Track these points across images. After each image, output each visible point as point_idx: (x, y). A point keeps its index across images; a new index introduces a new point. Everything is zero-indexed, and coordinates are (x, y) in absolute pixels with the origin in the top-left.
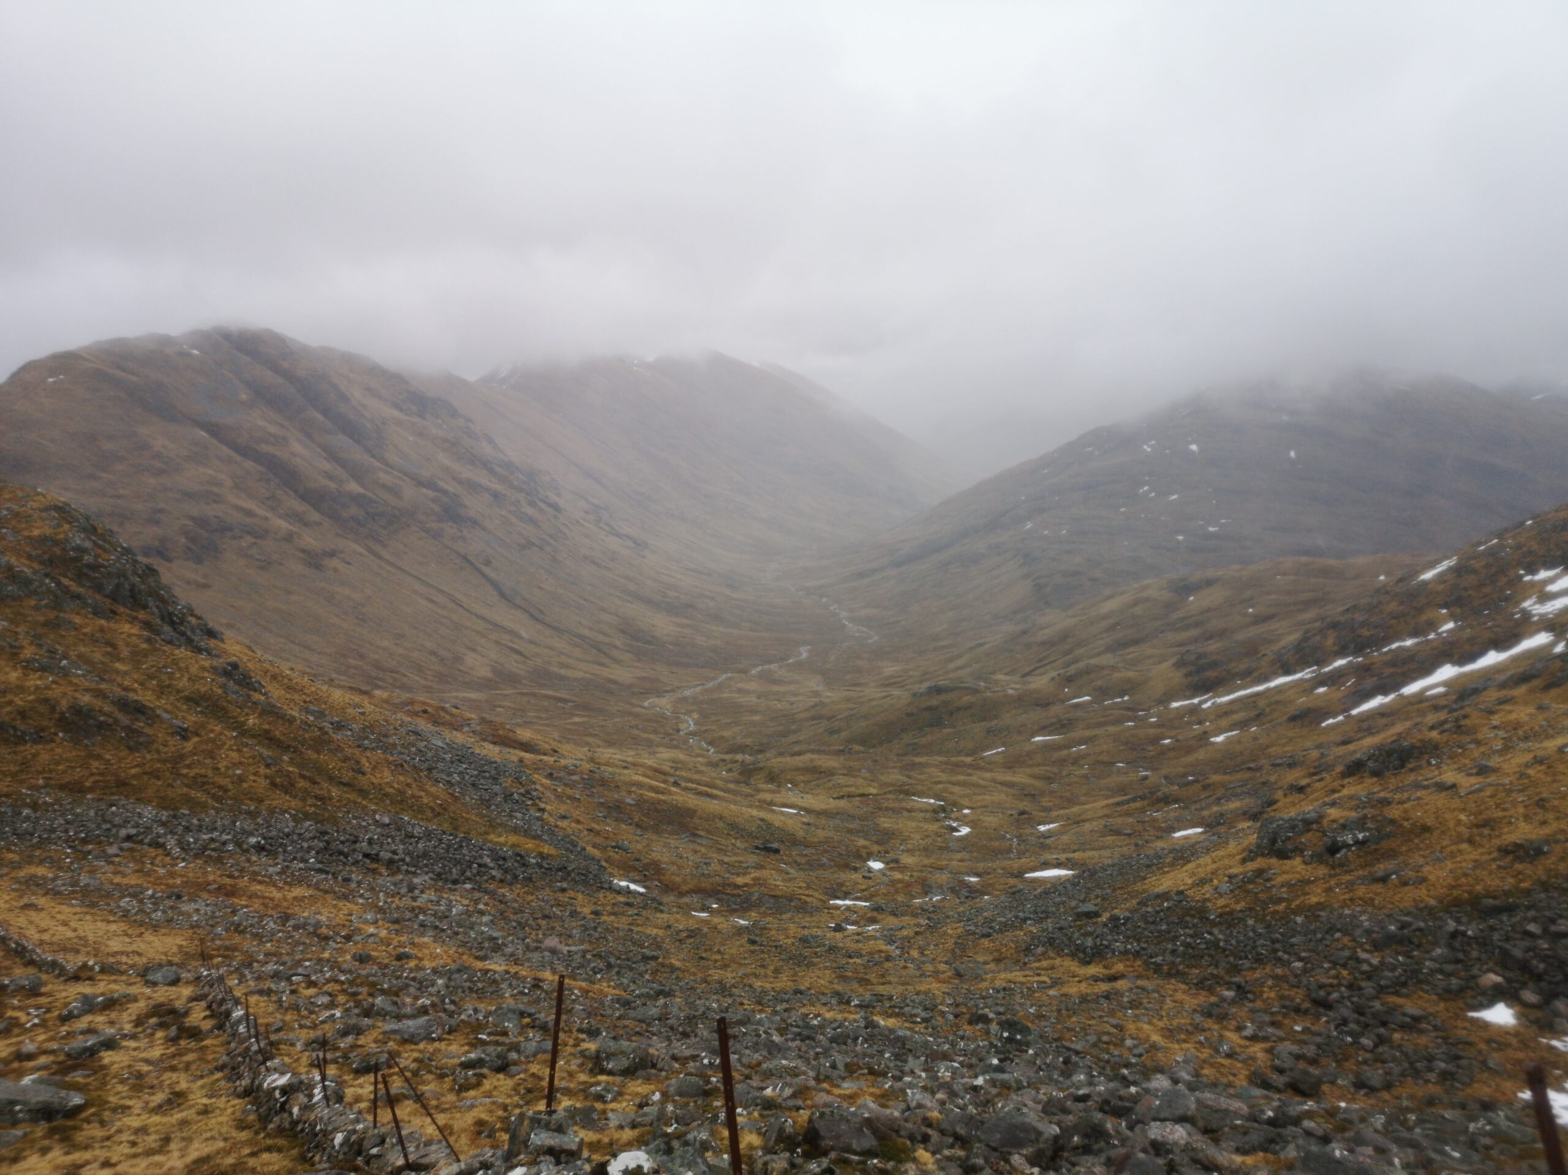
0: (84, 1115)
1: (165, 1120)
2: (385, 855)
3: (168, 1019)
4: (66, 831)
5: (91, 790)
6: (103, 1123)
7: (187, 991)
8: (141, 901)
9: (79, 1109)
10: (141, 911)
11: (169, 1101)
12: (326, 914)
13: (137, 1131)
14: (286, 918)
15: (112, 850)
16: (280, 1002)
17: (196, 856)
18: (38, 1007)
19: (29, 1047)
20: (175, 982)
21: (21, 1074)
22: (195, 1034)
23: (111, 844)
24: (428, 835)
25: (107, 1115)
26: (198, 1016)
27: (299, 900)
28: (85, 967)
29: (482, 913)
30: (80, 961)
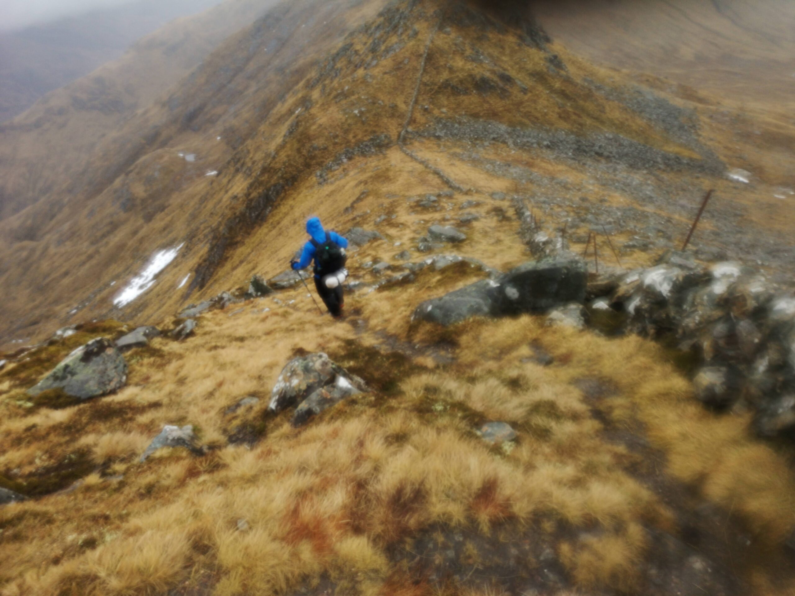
0: (465, 242)
2: (606, 154)
3: (499, 213)
4: (470, 135)
5: (482, 117)
7: (507, 203)
8: (494, 167)
9: (464, 240)
10: (494, 170)
12: (571, 177)
14: (553, 178)
15: (486, 144)
16: (545, 212)
17: (520, 149)
18: (452, 203)
19: (448, 217)
20: (503, 199)
21: (444, 225)
22: (508, 220)
23: (486, 141)
24: (631, 145)
25: (472, 243)
26: (511, 213)
27: (560, 171)
28: (470, 190)
29: (648, 185)
30: (468, 187)
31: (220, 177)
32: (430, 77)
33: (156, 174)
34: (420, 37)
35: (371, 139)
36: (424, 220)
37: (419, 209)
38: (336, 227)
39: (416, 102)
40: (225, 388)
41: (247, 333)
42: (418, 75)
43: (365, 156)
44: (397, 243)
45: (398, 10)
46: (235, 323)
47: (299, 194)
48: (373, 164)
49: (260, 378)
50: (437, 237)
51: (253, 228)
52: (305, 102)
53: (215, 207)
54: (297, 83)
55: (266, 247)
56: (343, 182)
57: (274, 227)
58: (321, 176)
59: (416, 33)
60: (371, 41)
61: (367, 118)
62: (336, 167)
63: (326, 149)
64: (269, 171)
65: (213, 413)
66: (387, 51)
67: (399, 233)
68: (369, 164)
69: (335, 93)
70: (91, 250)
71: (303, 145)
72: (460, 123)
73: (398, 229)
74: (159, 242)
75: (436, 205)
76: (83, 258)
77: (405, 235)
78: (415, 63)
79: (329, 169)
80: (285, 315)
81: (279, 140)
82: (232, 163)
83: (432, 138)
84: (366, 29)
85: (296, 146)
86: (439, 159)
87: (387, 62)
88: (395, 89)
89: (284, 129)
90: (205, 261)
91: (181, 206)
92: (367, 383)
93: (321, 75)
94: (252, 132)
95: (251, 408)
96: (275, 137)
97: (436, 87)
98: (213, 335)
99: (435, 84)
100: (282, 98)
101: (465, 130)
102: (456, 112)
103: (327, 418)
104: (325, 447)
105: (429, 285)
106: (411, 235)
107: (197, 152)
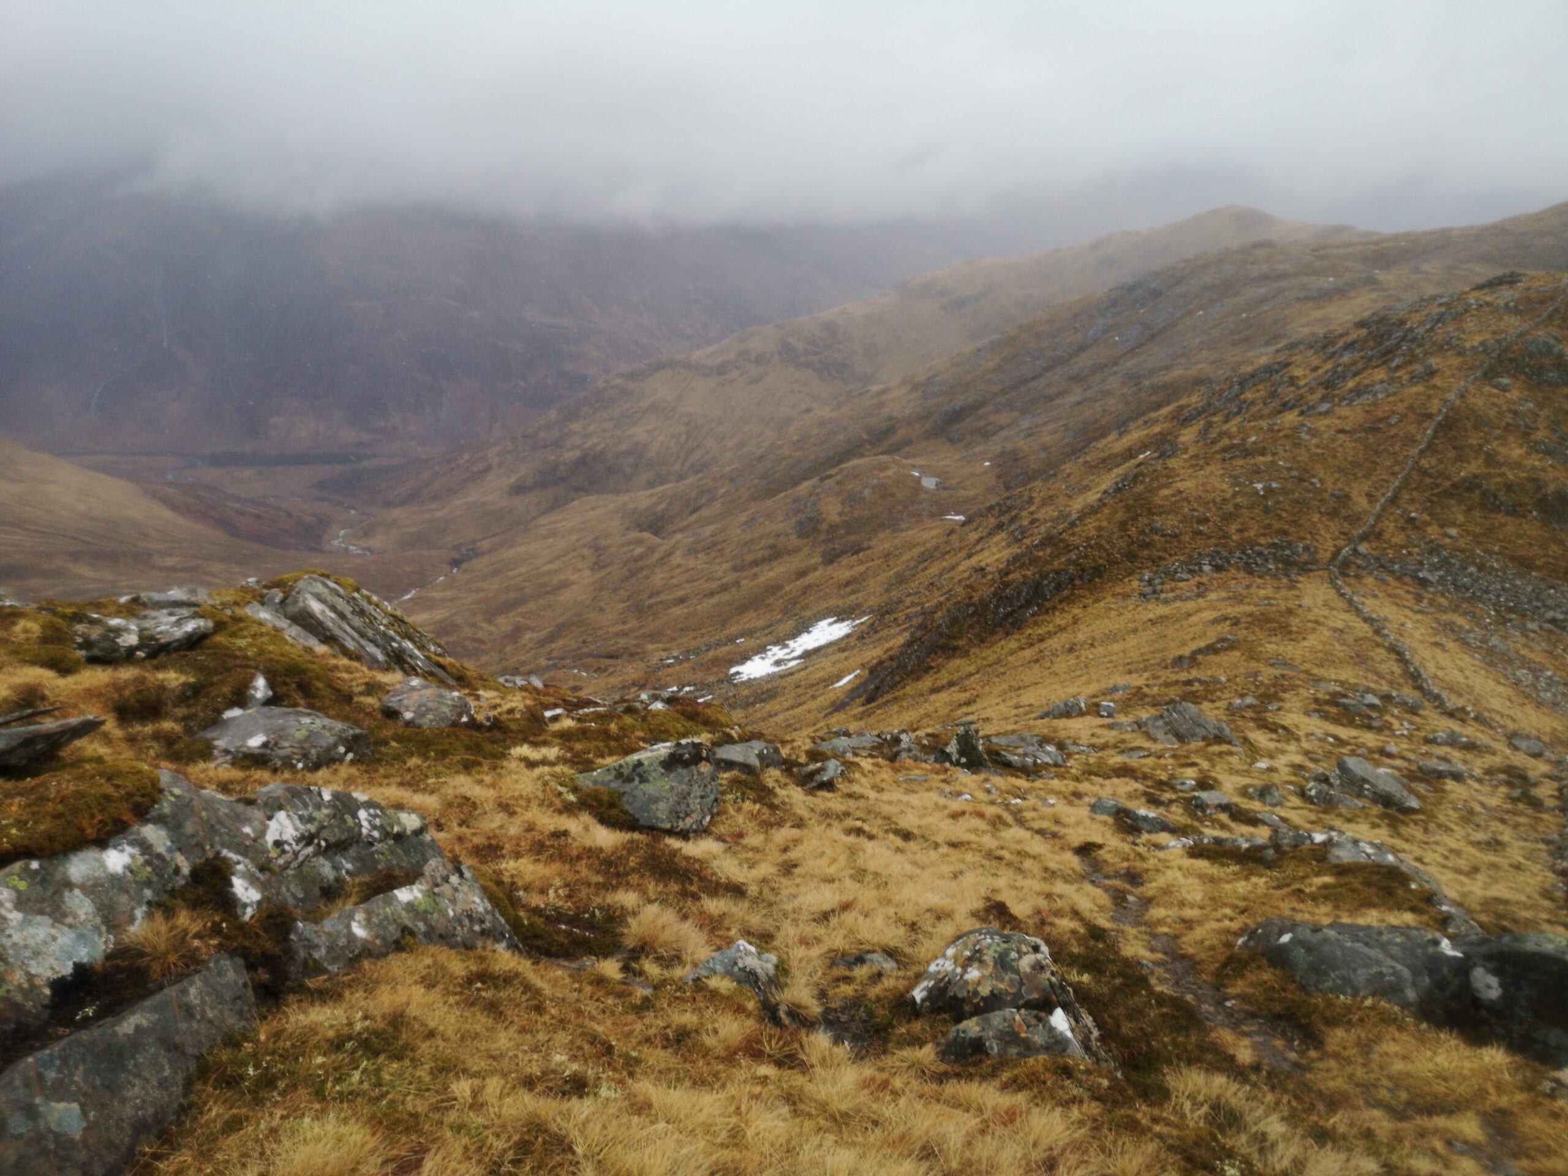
0: (1414, 817)
1: (1478, 854)
3: (1516, 781)
4: (1499, 596)
5: (1538, 568)
6: (1426, 830)
7: (1543, 767)
8: (1537, 678)
9: (1413, 811)
10: (1533, 686)
11: (1488, 844)
13: (1451, 851)
15: (1531, 626)
18: (1411, 723)
19: (1392, 748)
20: (1536, 756)
21: (1378, 764)
22: (1536, 804)
23: (1533, 620)
25: (1432, 826)
28: (1462, 709)
30: (1460, 703)
31: (967, 528)
32: (1440, 461)
33: (867, 493)
34: (1437, 381)
35: (1274, 545)
36: (1335, 737)
37: (1333, 710)
38: (1147, 686)
39: (1394, 500)
40: (849, 917)
41: (919, 827)
42: (1414, 451)
43: (1251, 573)
44: (1262, 764)
45: (1402, 322)
46: (905, 798)
47: (1097, 601)
48: (1262, 592)
49: (913, 927)
50: (1355, 784)
51: (993, 633)
52: (1164, 445)
53: (941, 575)
54: (1159, 406)
55: (1004, 673)
56: (1190, 605)
57: (1031, 645)
58: (1150, 582)
59: (1432, 373)
60: (1329, 366)
61: (1279, 502)
62: (1184, 576)
63: (1176, 536)
64: (1055, 545)
65: (815, 952)
66: (1358, 392)
67: (1272, 745)
68: (1253, 590)
69: (1226, 442)
70: (728, 579)
71: (1135, 519)
72: (1481, 567)
73: (1274, 736)
74: (833, 602)
75: (1374, 715)
76: (714, 585)
77: (1283, 752)
78: (1412, 428)
79: (1171, 576)
80: (997, 823)
81: (1092, 497)
82: (996, 512)
83: (1407, 579)
84: (1325, 343)
85: (1120, 515)
86: (1409, 625)
87: (1352, 414)
88: (1355, 464)
89: (1107, 481)
90: (891, 659)
91: (887, 556)
93: (1210, 405)
94: (1048, 470)
95: (880, 975)
96: (1087, 488)
97: (1447, 484)
98: (862, 803)
99: (1448, 478)
100: (1122, 426)
101: (1490, 583)
102: (1479, 543)
103: (1005, 1076)
104: (983, 1132)
105: (1302, 887)
106: (1298, 759)
107: (943, 476)
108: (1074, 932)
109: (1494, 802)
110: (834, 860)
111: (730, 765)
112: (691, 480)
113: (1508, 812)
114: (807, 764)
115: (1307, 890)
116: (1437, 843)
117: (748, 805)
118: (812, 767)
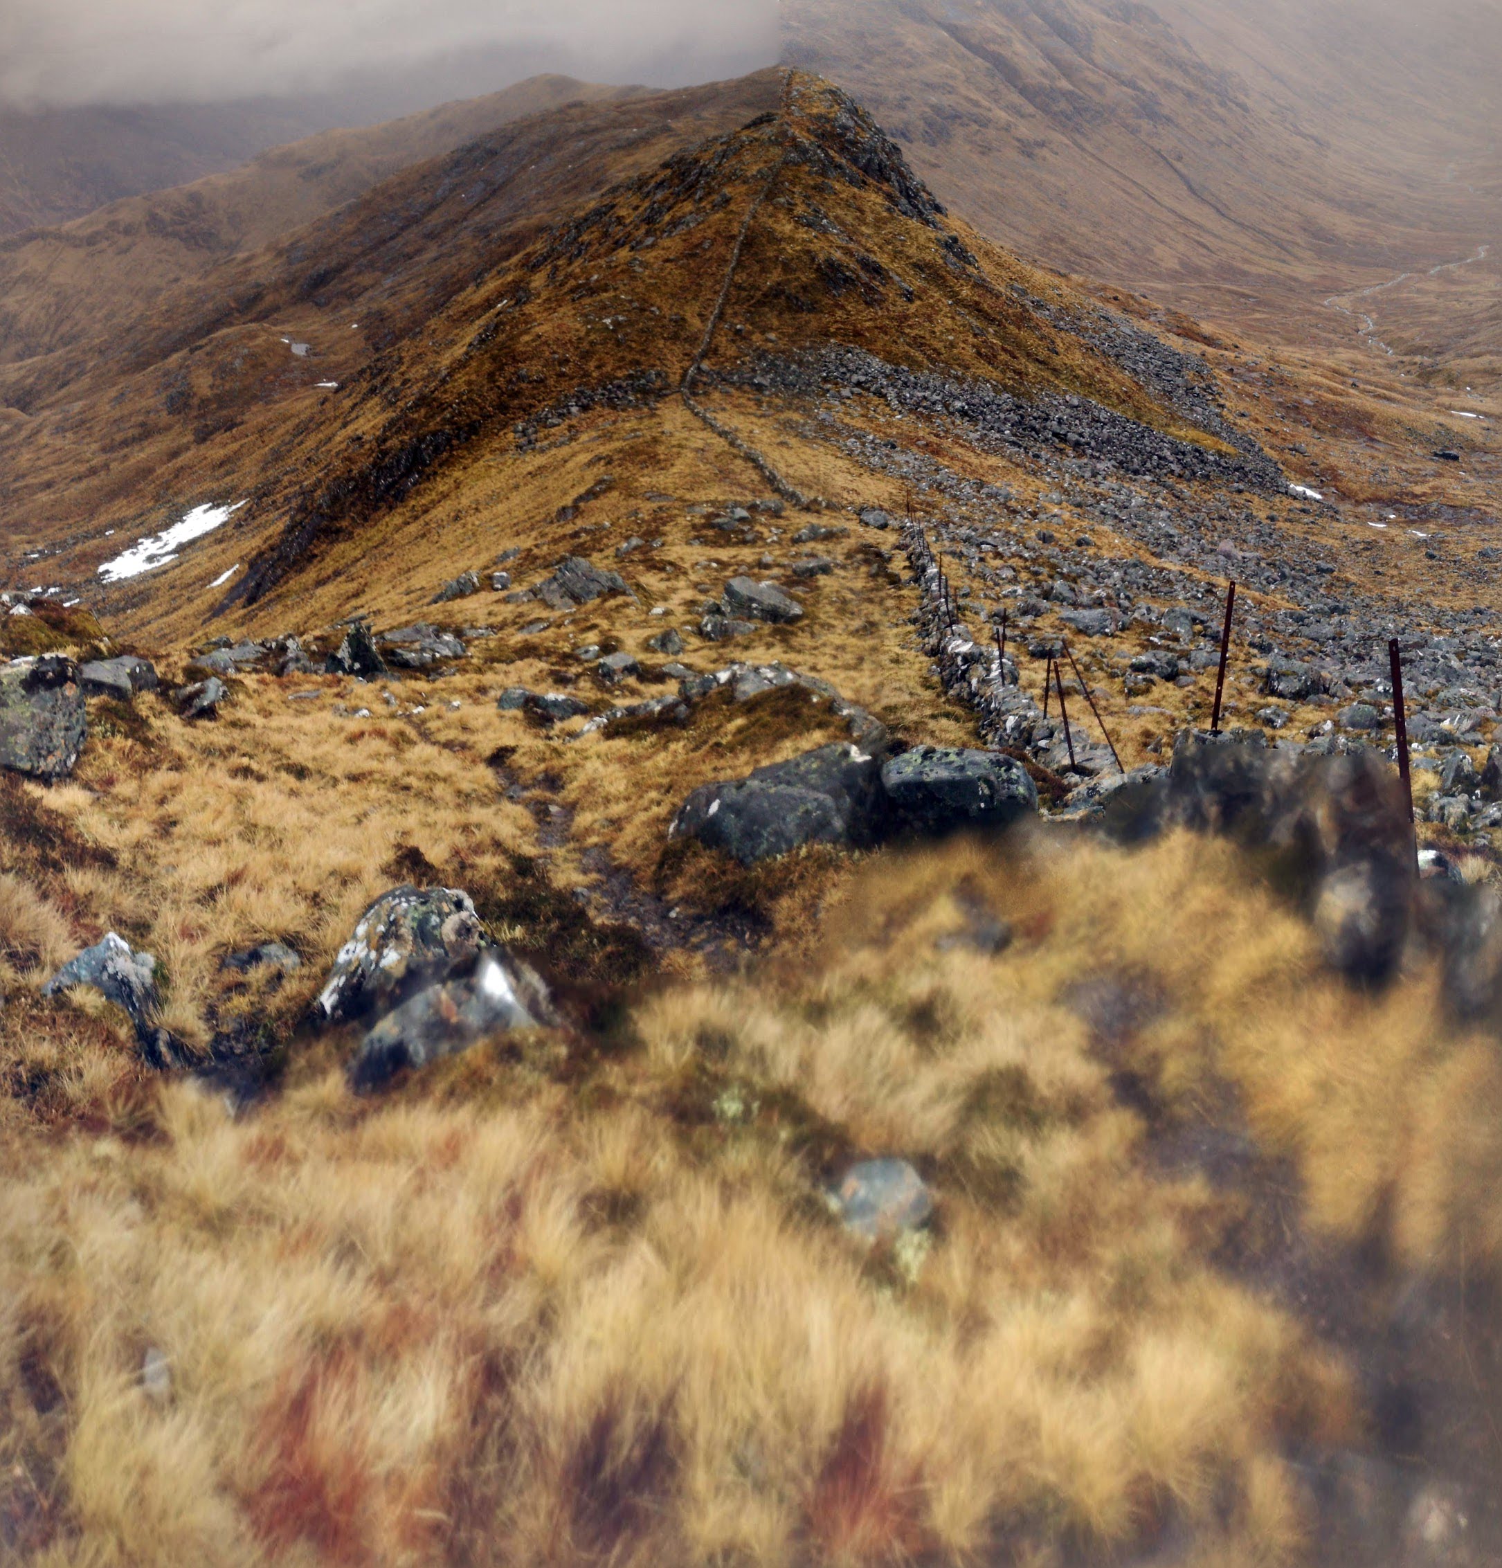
0: (801, 624)
1: (859, 643)
2: (1073, 437)
3: (873, 559)
5: (834, 335)
6: (813, 635)
7: (891, 538)
8: (863, 444)
9: (797, 618)
10: (862, 453)
12: (1017, 486)
13: (838, 648)
14: (981, 485)
15: (846, 392)
16: (969, 567)
17: (910, 411)
18: (778, 527)
19: (768, 559)
20: (883, 527)
21: (759, 579)
22: (894, 581)
23: (845, 386)
24: (1113, 421)
25: (817, 628)
26: (898, 565)
27: (993, 469)
28: (815, 501)
29: (1160, 508)
30: (812, 495)
31: (340, 395)
32: (749, 275)
33: (237, 363)
34: (732, 207)
35: (630, 376)
36: (718, 561)
37: (710, 533)
38: (537, 546)
39: (721, 316)
40: (240, 893)
41: (314, 759)
42: (728, 270)
43: (614, 407)
44: (658, 610)
45: (697, 161)
46: (296, 722)
47: (476, 460)
48: (628, 425)
49: (315, 900)
50: (743, 605)
51: (376, 509)
52: (518, 292)
53: (317, 448)
54: (508, 256)
55: (391, 555)
56: (565, 451)
57: (416, 518)
58: (524, 433)
59: (727, 201)
60: (646, 204)
61: (626, 334)
62: (555, 421)
63: (542, 381)
64: (429, 405)
65: (202, 947)
66: (674, 223)
67: (663, 586)
68: (619, 424)
69: (572, 283)
70: (97, 461)
71: (501, 369)
72: (800, 363)
73: (663, 575)
74: (209, 485)
75: (746, 528)
76: (82, 468)
77: (674, 590)
78: (722, 250)
79: (543, 423)
80: (400, 742)
81: (459, 351)
82: (367, 375)
83: (746, 387)
84: (640, 185)
85: (488, 367)
86: (757, 431)
87: (672, 244)
88: (684, 289)
89: (471, 333)
90: (272, 548)
91: (261, 431)
92: (555, 998)
93: (553, 250)
94: (414, 328)
95: (280, 976)
96: (453, 343)
97: (759, 294)
98: (248, 733)
99: (759, 289)
100: (478, 278)
101: (810, 376)
102: (794, 342)
103: (440, 1087)
104: (419, 1191)
105: (718, 739)
106: (689, 594)
107: (311, 340)
108: (498, 871)
109: (859, 584)
110: (219, 813)
111: (98, 687)
112: (60, 352)
113: (872, 590)
114: (185, 686)
115: (724, 742)
116: (824, 645)
117: (119, 741)
118: (191, 688)
